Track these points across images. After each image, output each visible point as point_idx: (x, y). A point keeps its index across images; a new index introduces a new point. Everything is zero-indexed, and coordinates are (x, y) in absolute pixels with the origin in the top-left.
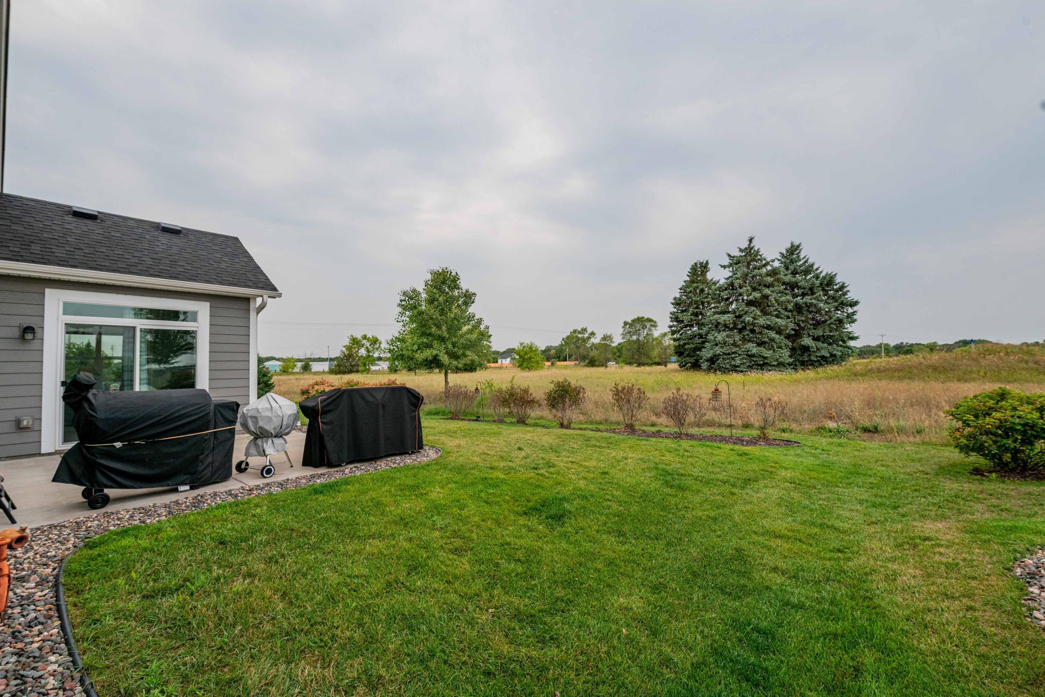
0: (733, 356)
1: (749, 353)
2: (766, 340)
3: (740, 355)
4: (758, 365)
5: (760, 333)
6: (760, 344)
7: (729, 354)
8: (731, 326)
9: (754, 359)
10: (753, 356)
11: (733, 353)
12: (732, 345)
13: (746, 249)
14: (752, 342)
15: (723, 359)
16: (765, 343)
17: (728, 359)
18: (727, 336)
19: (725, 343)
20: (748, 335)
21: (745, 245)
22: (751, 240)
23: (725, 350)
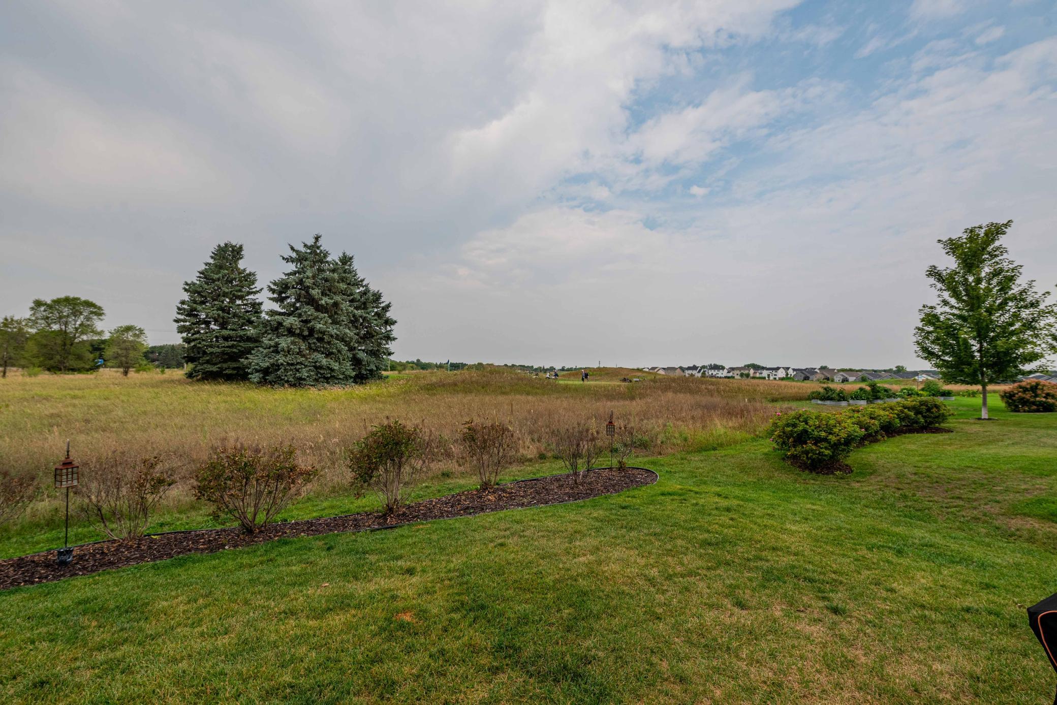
0: (298, 367)
1: (318, 364)
2: (334, 350)
3: (306, 366)
4: (325, 378)
5: (329, 343)
6: (328, 355)
7: (292, 364)
8: (298, 331)
9: (322, 372)
10: (321, 367)
11: (298, 363)
12: (298, 354)
13: (312, 246)
14: (318, 352)
15: (285, 370)
16: (332, 353)
17: (291, 370)
18: (293, 343)
19: (289, 352)
20: (314, 343)
21: (311, 242)
22: (317, 238)
23: (289, 359)
